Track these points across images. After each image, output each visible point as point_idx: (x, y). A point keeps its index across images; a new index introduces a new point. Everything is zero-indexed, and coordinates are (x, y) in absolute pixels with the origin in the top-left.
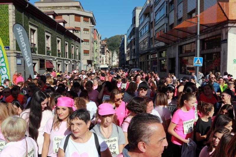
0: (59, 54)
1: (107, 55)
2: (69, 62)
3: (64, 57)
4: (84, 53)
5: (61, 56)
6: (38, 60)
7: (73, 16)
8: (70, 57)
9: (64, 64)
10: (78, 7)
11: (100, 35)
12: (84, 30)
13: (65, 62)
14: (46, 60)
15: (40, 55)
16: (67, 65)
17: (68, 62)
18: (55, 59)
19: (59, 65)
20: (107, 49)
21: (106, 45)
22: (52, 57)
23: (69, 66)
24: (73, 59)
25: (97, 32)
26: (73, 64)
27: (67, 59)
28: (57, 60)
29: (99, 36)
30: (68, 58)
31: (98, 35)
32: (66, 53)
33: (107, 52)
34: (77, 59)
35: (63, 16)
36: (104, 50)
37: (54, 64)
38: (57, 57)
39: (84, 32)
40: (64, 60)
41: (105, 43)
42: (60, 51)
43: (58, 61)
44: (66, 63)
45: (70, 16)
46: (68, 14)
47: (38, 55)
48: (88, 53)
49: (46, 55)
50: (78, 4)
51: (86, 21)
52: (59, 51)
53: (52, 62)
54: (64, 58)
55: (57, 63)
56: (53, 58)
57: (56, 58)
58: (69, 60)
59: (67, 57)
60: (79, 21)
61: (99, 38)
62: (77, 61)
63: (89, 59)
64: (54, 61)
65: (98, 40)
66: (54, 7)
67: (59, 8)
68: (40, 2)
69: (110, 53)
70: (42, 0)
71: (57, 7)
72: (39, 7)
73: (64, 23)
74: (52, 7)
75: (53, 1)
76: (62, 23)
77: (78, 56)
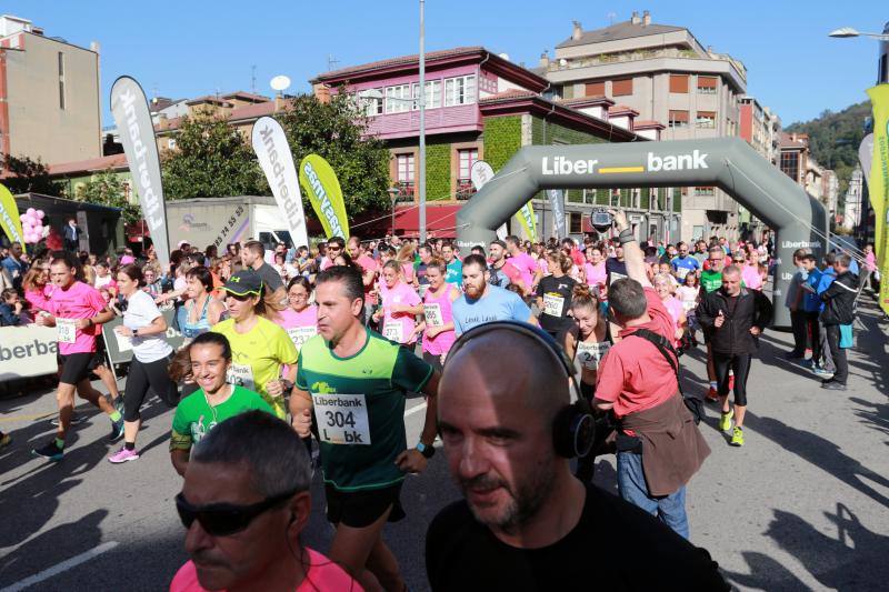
0: (615, 199)
2: (642, 217)
3: (629, 206)
4: (697, 189)
5: (619, 203)
6: (569, 214)
7: (666, 77)
8: (646, 204)
10: (682, 47)
11: (774, 118)
12: (699, 117)
14: (584, 214)
15: (573, 204)
16: (634, 225)
17: (639, 218)
20: (810, 164)
21: (802, 150)
22: (598, 205)
23: (641, 229)
24: (653, 208)
25: (761, 110)
26: (653, 222)
27: (634, 210)
29: (768, 119)
30: (638, 209)
31: (762, 119)
32: (635, 194)
33: (811, 175)
34: (669, 210)
35: (635, 81)
36: (796, 171)
38: (610, 206)
39: (698, 121)
41: (799, 141)
44: (634, 221)
45: (656, 77)
46: (650, 74)
47: (567, 203)
49: (584, 204)
50: (681, 37)
51: (706, 88)
54: (629, 209)
58: (642, 213)
59: (635, 206)
60: (683, 89)
61: (771, 129)
62: (666, 213)
63: (714, 209)
65: (761, 138)
66: (608, 54)
67: (622, 58)
68: (571, 43)
69: (826, 180)
70: (577, 35)
71: (616, 54)
72: (568, 60)
73: (632, 116)
74: (604, 54)
75: (608, 36)
76: (627, 118)
77: (670, 201)
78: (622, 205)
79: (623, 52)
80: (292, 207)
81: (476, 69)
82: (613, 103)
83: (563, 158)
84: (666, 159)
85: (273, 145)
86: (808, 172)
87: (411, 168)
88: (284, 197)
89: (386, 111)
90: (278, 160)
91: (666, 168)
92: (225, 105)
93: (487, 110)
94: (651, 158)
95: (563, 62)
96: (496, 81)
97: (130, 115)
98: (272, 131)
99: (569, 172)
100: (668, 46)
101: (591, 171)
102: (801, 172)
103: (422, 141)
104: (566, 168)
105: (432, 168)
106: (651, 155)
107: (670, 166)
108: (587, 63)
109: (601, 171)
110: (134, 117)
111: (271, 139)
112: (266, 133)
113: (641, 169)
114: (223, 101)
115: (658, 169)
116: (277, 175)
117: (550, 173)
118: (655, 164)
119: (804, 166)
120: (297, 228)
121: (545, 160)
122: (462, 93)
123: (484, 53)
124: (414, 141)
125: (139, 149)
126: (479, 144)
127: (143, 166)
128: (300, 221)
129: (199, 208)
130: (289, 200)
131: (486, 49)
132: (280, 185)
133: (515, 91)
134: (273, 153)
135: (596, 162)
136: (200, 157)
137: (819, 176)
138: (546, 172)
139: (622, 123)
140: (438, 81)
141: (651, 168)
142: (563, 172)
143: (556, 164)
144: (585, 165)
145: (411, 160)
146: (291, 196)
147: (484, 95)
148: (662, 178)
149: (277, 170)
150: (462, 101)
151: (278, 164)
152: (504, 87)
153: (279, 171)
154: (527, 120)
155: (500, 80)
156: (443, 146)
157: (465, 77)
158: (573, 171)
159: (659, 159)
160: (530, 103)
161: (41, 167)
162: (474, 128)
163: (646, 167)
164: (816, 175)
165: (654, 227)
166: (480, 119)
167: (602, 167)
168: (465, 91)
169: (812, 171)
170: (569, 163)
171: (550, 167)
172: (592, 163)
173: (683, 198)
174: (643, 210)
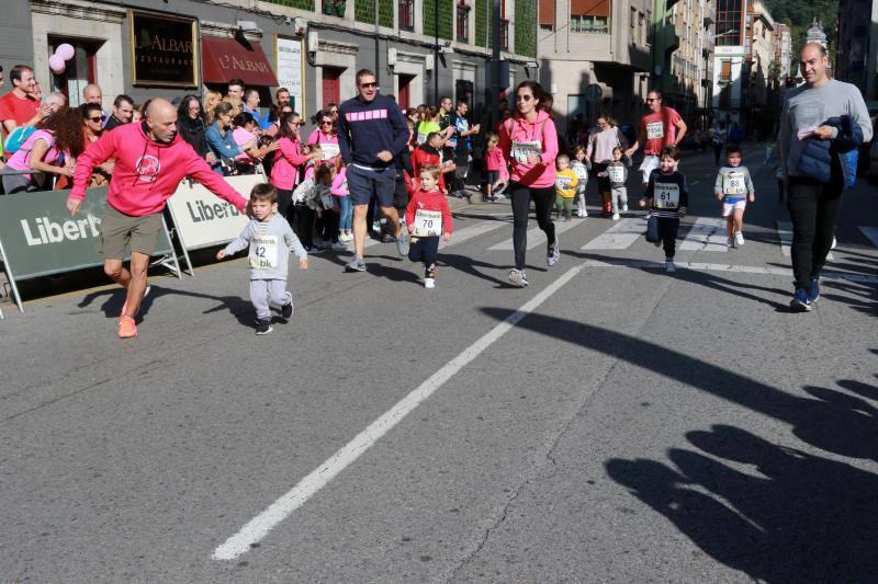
1: (756, 46)
2: (430, 58)
4: (573, 17)
5: (350, 10)
6: (124, 15)
9: (379, 68)
13: (392, 54)
14: (204, 26)
17: (421, 59)
18: (300, 24)
19: (333, 73)
20: (759, 8)
22: (266, 7)
24: (463, 39)
28: (314, 37)
30: (416, 34)
33: (759, 25)
36: (739, 16)
38: (316, 16)
40: (376, 37)
43: (321, 44)
44: (404, 67)
48: (604, 19)
53: (264, 44)
54: (384, 31)
55: (310, 55)
56: (280, 20)
57: (301, 18)
58: (430, 47)
59: (411, 29)
63: (607, 58)
64: (281, 42)
69: (778, 37)
77: (511, 29)
78: (358, 18)
86: (756, 19)
102: (746, 18)
119: (751, 10)
137: (771, 29)
164: (766, 25)
169: (761, 17)
173: (542, 34)
174: (431, 40)
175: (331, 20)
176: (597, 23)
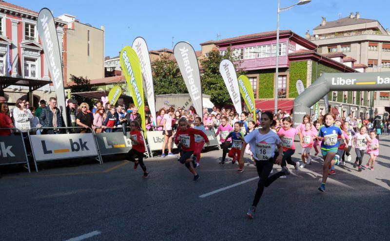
0: (345, 99)
2: (357, 109)
3: (351, 103)
4: (381, 97)
7: (367, 43)
8: (358, 103)
9: (350, 110)
10: (374, 29)
12: (383, 63)
13: (352, 108)
14: (332, 106)
16: (353, 112)
17: (355, 109)
19: (344, 111)
22: (338, 102)
23: (356, 114)
24: (361, 105)
26: (361, 111)
27: (353, 105)
28: (343, 107)
30: (355, 105)
32: (354, 98)
34: (368, 106)
35: (352, 45)
37: (340, 110)
38: (343, 103)
39: (382, 64)
42: (347, 97)
44: (353, 110)
45: (362, 43)
46: (360, 42)
48: (388, 97)
49: (332, 101)
50: (374, 25)
51: (386, 49)
52: (345, 96)
53: (337, 108)
54: (351, 105)
55: (342, 109)
56: (339, 104)
57: (341, 104)
58: (357, 107)
59: (354, 104)
62: (367, 108)
63: (388, 106)
64: (339, 108)
66: (339, 33)
67: (345, 34)
68: (321, 27)
70: (324, 24)
71: (343, 32)
72: (320, 35)
73: (353, 62)
74: (337, 32)
75: (339, 24)
76: (351, 63)
77: (369, 102)
78: (348, 103)
79: (346, 32)
80: (236, 95)
81: (287, 40)
82: (345, 56)
83: (341, 78)
84: (385, 79)
85: (228, 71)
87: (255, 83)
88: (232, 91)
89: (245, 58)
90: (230, 77)
91: (385, 83)
92: (160, 54)
93: (292, 58)
94: (379, 78)
95: (317, 36)
96: (295, 45)
97: (185, 56)
98: (228, 65)
99: (343, 84)
100: (368, 29)
101: (353, 84)
103: (277, 70)
104: (342, 82)
105: (265, 84)
106: (379, 77)
107: (387, 82)
108: (329, 37)
109: (357, 84)
110: (187, 58)
111: (228, 68)
112: (226, 66)
113: (374, 83)
114: (158, 53)
115: (381, 83)
116: (230, 82)
117: (335, 84)
118: (380, 81)
120: (238, 103)
121: (333, 79)
122: (280, 50)
123: (291, 33)
124: (273, 70)
125: (189, 69)
126: (287, 73)
127: (191, 76)
128: (238, 101)
129: (171, 98)
130: (235, 92)
131: (292, 31)
132: (231, 86)
133: (303, 50)
134: (228, 74)
135: (355, 80)
136: (164, 77)
138: (333, 84)
139: (349, 65)
140: (269, 45)
141: (379, 83)
142: (341, 84)
143: (338, 81)
144: (350, 81)
145: (255, 80)
146: (235, 90)
147: (290, 52)
148: (383, 87)
149: (230, 80)
150: (280, 54)
151: (230, 78)
152: (299, 48)
153: (231, 80)
154: (310, 63)
155: (297, 45)
156: (270, 74)
157: (282, 44)
158: (345, 84)
159: (382, 79)
160: (312, 56)
161: (87, 80)
162: (286, 66)
163: (376, 82)
165: (361, 113)
166: (288, 63)
167: (358, 82)
168: (282, 49)
170: (344, 80)
171: (336, 82)
172: (353, 80)
173: (375, 101)
174: (357, 105)
175: (344, 103)
176: (386, 98)
